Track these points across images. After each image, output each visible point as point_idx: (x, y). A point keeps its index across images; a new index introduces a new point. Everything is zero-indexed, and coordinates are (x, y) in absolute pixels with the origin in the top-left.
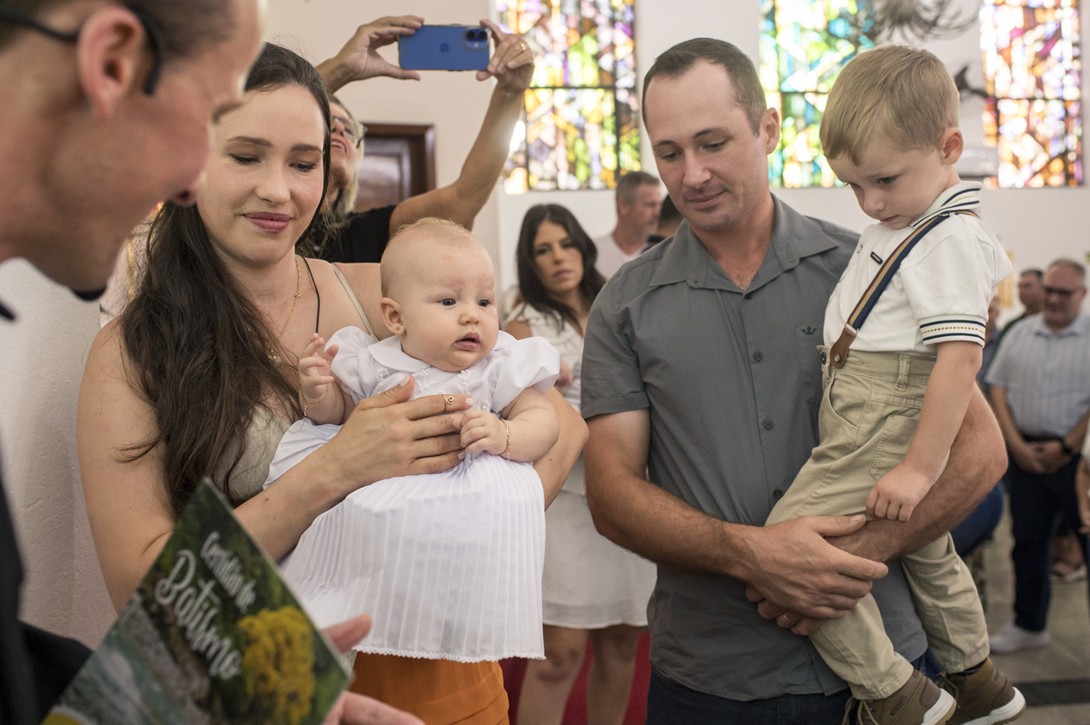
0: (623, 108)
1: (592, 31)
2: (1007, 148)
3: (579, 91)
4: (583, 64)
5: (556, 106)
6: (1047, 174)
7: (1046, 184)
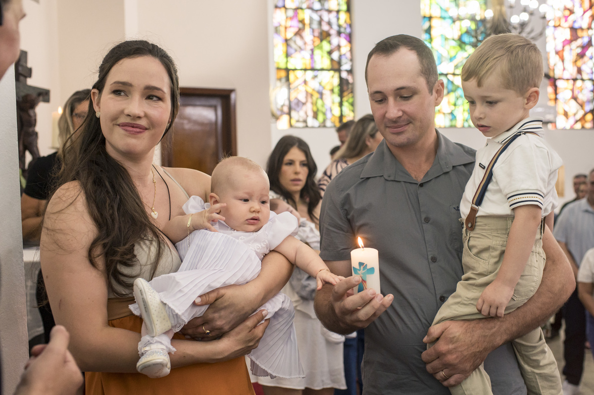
0: (345, 82)
1: (328, 38)
2: (561, 107)
3: (320, 72)
4: (322, 57)
5: (307, 80)
6: (583, 121)
7: (583, 127)
